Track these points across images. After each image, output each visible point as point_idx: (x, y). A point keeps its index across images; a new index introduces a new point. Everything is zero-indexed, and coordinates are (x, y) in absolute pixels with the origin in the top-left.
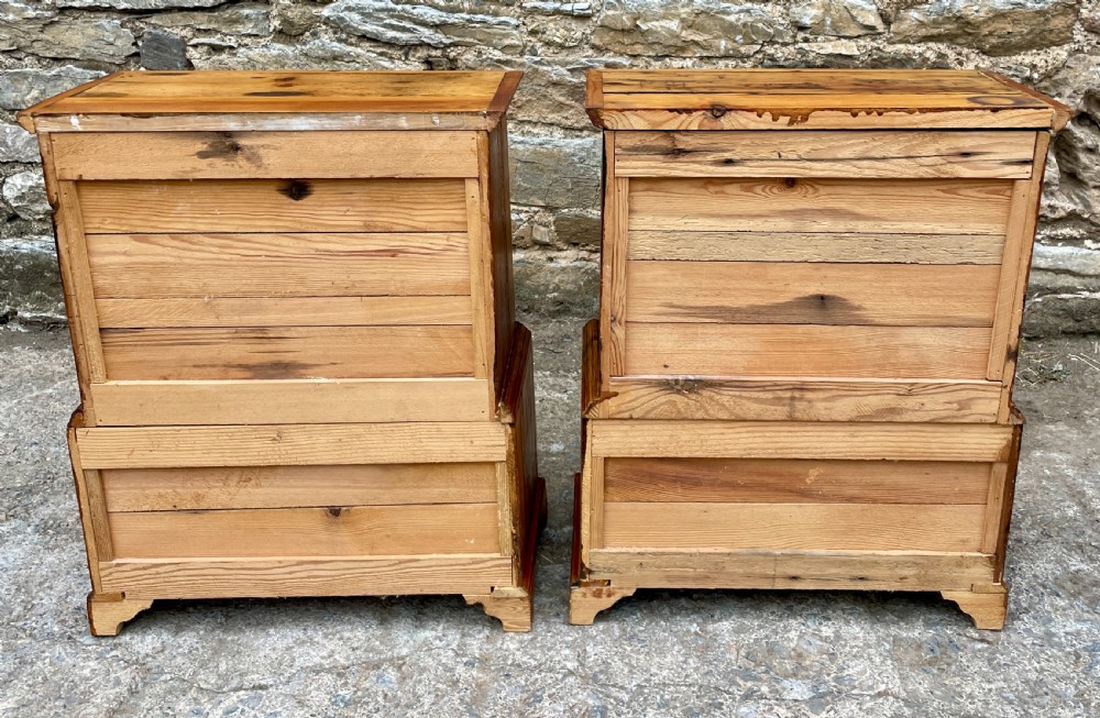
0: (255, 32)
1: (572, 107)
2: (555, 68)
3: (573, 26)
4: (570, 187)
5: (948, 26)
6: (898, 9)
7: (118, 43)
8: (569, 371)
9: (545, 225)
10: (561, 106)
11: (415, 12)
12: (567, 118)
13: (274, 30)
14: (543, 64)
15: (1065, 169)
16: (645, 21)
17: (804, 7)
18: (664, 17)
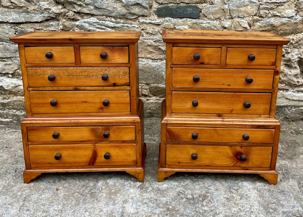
0: (54, 30)
1: (155, 53)
2: (150, 40)
3: (155, 28)
4: (154, 77)
5: (268, 27)
6: (253, 22)
7: (10, 33)
8: (155, 134)
9: (146, 89)
10: (151, 52)
11: (106, 23)
12: (153, 56)
13: (61, 29)
14: (146, 40)
15: (301, 70)
16: (177, 26)
17: (226, 22)
18: (183, 25)
